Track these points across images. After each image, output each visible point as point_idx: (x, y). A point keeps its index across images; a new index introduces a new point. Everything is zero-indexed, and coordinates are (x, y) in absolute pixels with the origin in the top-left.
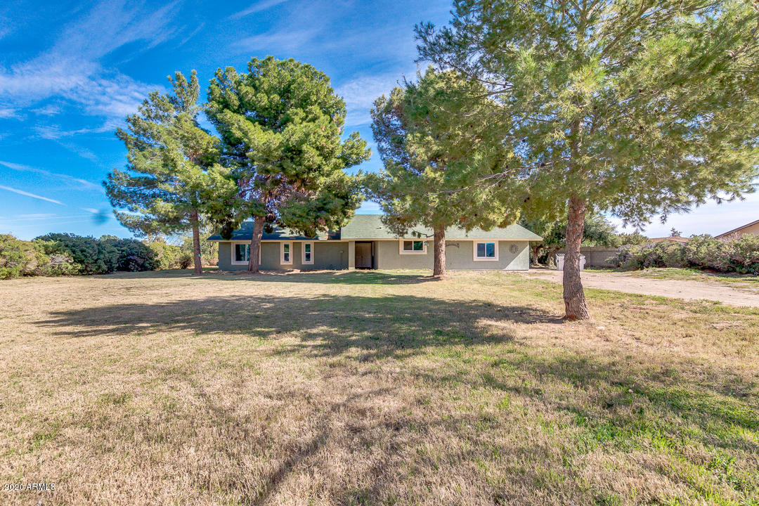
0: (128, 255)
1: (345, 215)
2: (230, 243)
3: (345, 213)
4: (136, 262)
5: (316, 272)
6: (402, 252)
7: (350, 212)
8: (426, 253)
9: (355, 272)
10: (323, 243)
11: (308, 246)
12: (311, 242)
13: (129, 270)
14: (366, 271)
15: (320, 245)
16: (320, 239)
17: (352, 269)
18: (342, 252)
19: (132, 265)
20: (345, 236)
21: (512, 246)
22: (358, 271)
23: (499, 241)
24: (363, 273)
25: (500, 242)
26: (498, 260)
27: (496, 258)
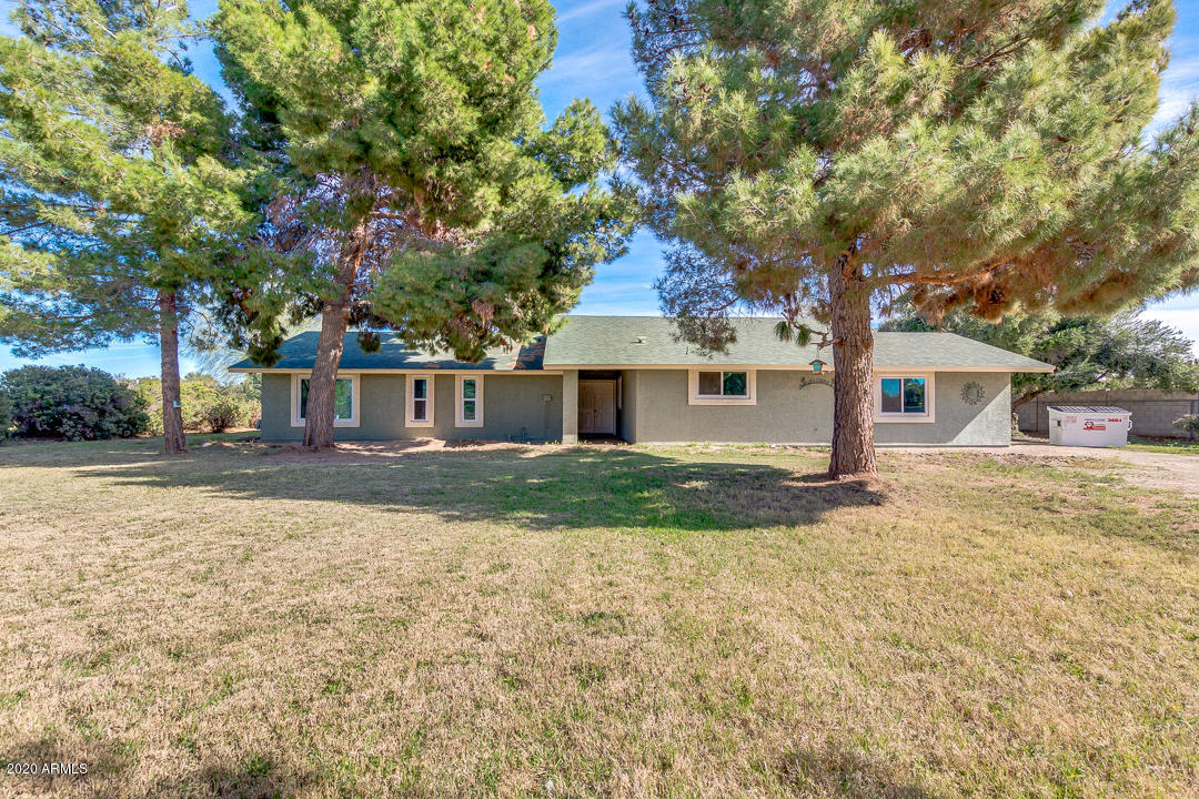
0: (59, 404)
1: (553, 302)
2: (290, 375)
3: (552, 299)
4: (81, 418)
5: (480, 448)
6: (695, 398)
7: (564, 291)
8: (753, 402)
9: (578, 451)
10: (504, 378)
11: (470, 385)
12: (477, 376)
13: (60, 437)
14: (606, 447)
15: (496, 381)
16: (498, 367)
17: (570, 441)
18: (547, 398)
19: (67, 425)
20: (554, 359)
21: (969, 387)
22: (585, 445)
23: (936, 373)
24: (598, 453)
25: (939, 376)
26: (932, 419)
27: (929, 416)
